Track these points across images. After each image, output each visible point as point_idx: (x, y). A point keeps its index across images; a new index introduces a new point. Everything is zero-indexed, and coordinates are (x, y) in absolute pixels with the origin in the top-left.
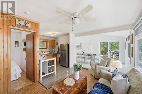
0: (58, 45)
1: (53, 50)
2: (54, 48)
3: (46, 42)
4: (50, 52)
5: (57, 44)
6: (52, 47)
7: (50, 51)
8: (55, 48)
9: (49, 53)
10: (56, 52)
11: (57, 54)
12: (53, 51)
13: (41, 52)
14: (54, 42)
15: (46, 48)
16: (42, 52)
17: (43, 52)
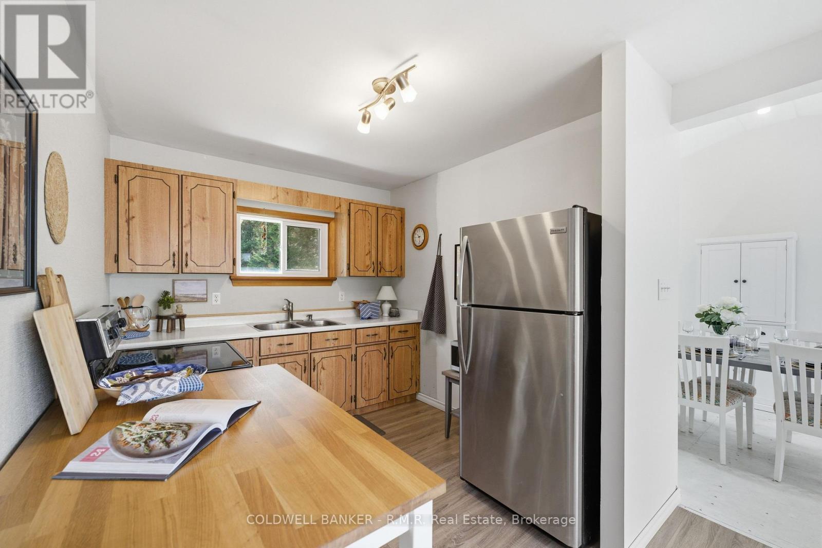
0: (430, 253)
1: (387, 293)
2: (395, 276)
3: (323, 228)
4: (359, 316)
5: (420, 237)
6: (378, 266)
7: (356, 306)
8: (401, 276)
9: (347, 320)
10: (413, 314)
11: (416, 337)
12: (387, 307)
13: (283, 316)
14: (392, 227)
15: (328, 281)
16: (290, 313)
17: (298, 316)
